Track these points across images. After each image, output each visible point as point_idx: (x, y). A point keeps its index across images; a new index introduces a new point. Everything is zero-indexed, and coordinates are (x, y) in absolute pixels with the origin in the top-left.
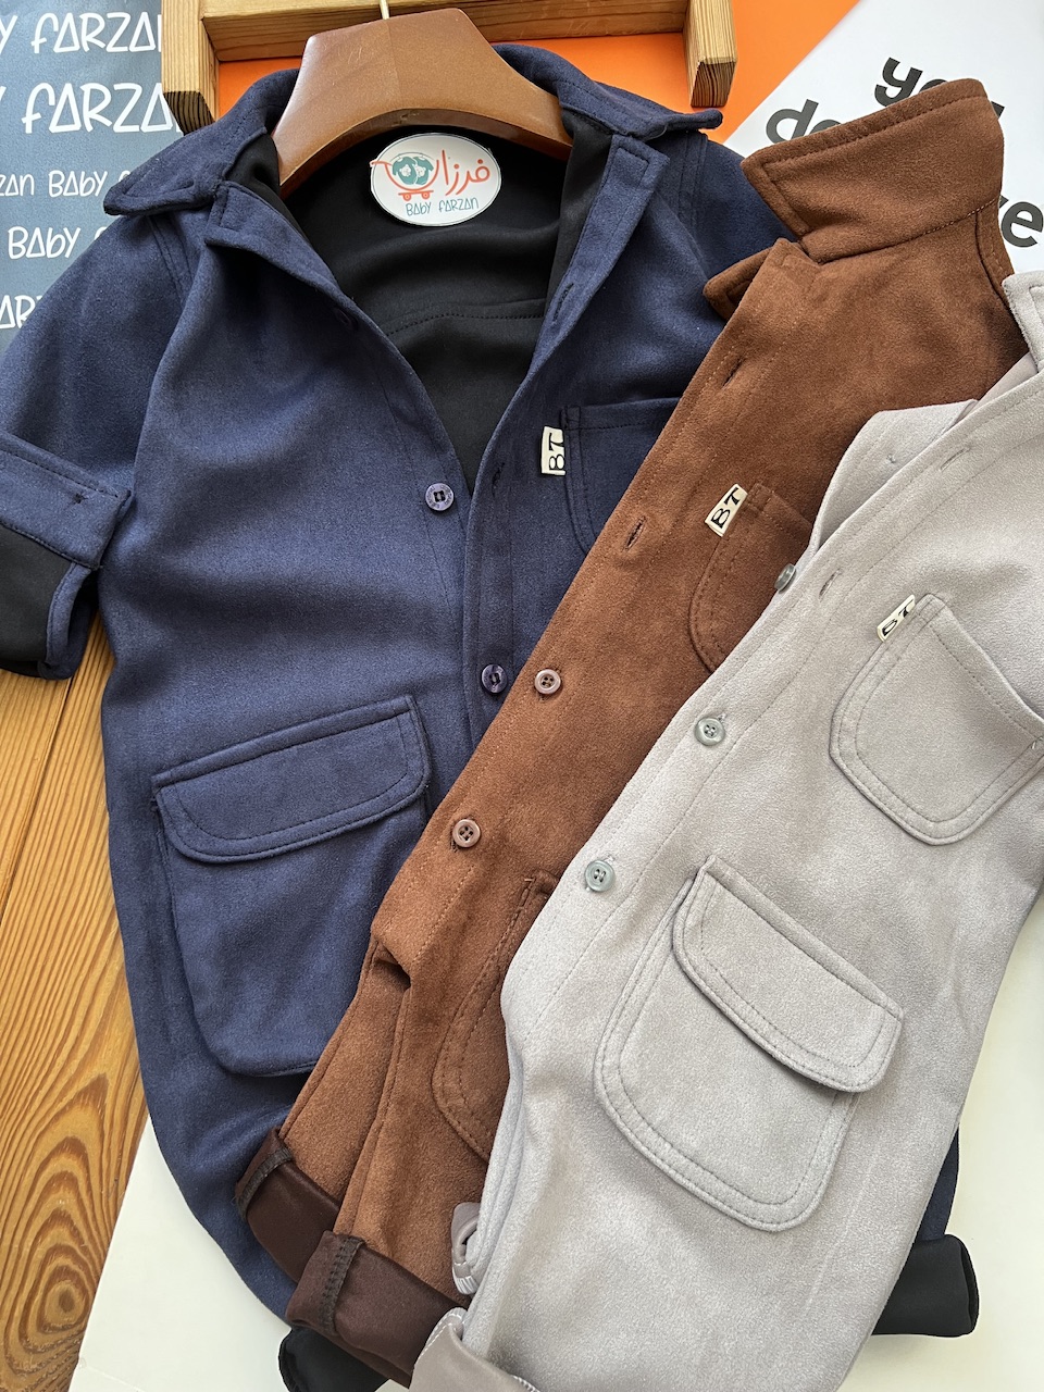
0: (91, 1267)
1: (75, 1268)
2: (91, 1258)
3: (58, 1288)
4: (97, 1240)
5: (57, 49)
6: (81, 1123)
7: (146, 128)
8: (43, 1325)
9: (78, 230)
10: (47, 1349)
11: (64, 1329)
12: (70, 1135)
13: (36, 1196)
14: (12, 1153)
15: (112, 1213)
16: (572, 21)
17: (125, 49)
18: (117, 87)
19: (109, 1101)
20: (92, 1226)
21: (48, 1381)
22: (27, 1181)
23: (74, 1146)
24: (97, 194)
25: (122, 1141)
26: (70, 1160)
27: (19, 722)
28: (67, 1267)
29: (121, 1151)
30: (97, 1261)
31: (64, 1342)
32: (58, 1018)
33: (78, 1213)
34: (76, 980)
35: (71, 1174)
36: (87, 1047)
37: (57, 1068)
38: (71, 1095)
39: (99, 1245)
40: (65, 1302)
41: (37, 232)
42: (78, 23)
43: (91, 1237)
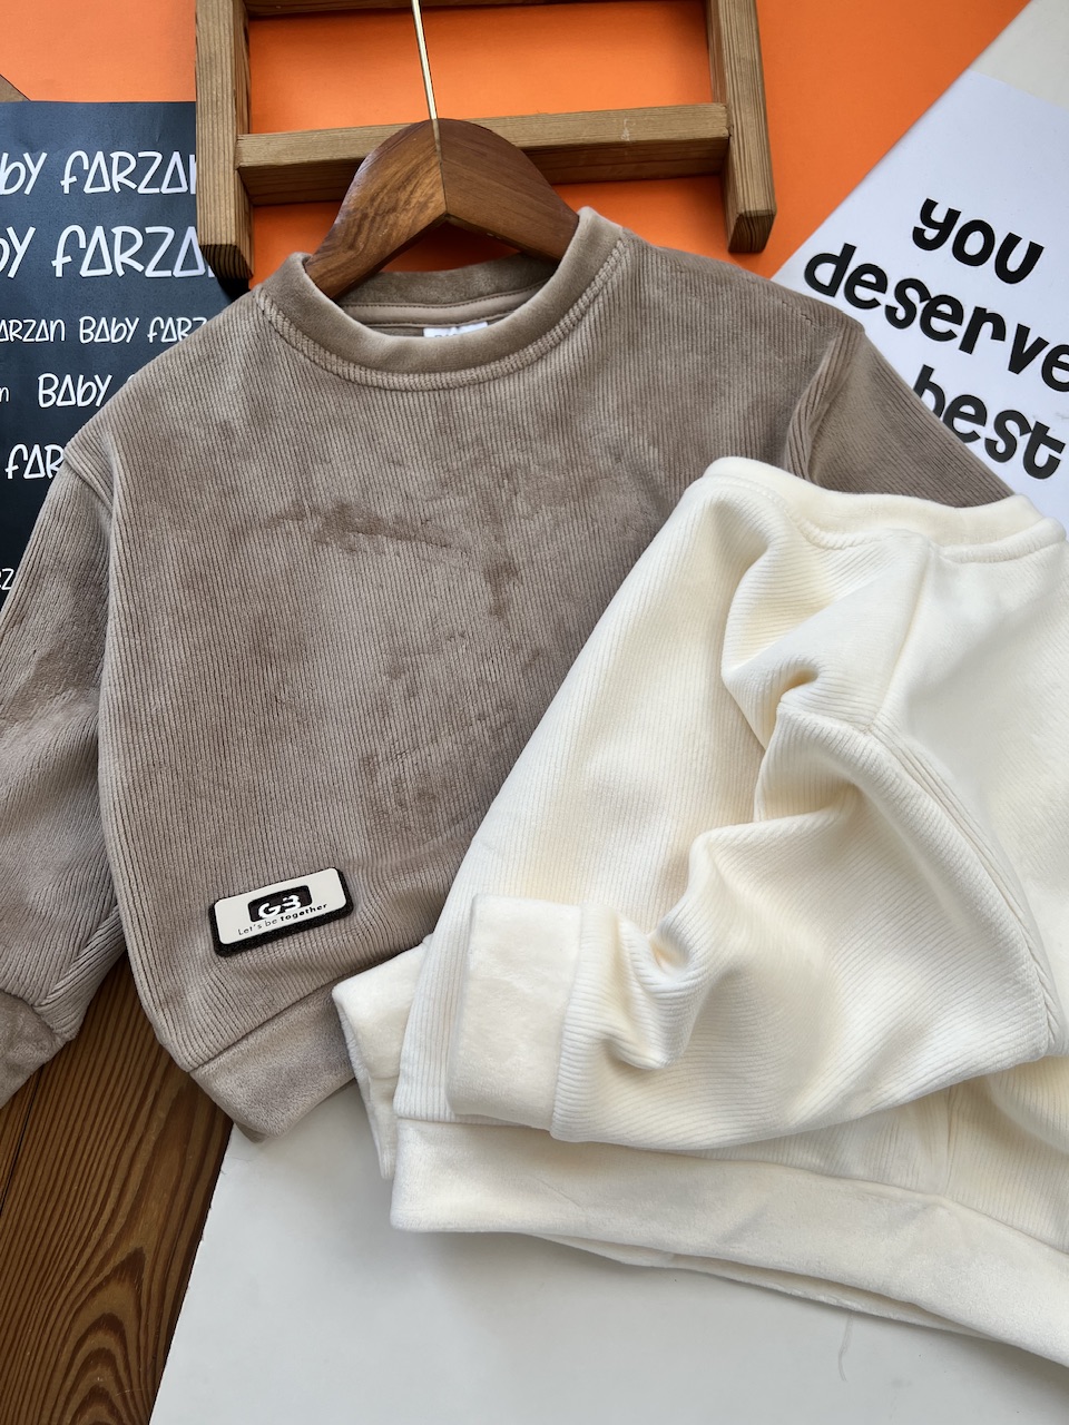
5: (88, 189)
6: (117, 1298)
7: (178, 273)
9: (109, 377)
12: (107, 1311)
13: (73, 1372)
15: (150, 1390)
17: (156, 190)
18: (149, 230)
19: (146, 1275)
20: (131, 1405)
22: (65, 1358)
23: (111, 1323)
24: (128, 341)
25: (160, 1316)
26: (107, 1337)
29: (159, 1328)
32: (94, 1190)
33: (116, 1390)
34: (112, 1150)
35: (109, 1351)
36: (123, 1221)
37: (93, 1242)
38: (107, 1271)
41: (68, 379)
42: (108, 161)
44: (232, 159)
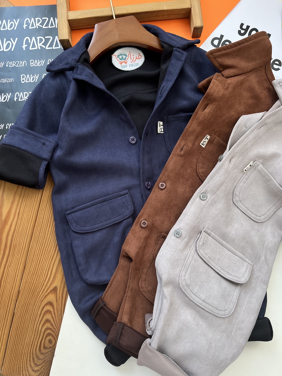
0: (56, 332)
1: (52, 333)
2: (56, 330)
3: (48, 338)
4: (57, 326)
5: (30, 28)
6: (51, 298)
7: (54, 48)
8: (45, 348)
9: (38, 75)
10: (46, 353)
11: (50, 348)
12: (49, 301)
13: (41, 316)
14: (35, 306)
15: (60, 319)
16: (161, 17)
17: (47, 27)
18: (46, 37)
19: (58, 292)
20: (56, 323)
21: (47, 361)
22: (39, 312)
23: (50, 303)
24: (42, 65)
25: (62, 302)
26: (49, 307)
27: (31, 200)
28: (50, 333)
29: (62, 304)
30: (57, 331)
31: (50, 351)
32: (45, 272)
33: (52, 320)
34: (48, 263)
35: (50, 310)
36: (52, 279)
37: (45, 285)
38: (49, 291)
39: (58, 327)
40: (50, 341)
41: (28, 76)
42: (35, 21)
43: (56, 325)
44: (66, 17)
